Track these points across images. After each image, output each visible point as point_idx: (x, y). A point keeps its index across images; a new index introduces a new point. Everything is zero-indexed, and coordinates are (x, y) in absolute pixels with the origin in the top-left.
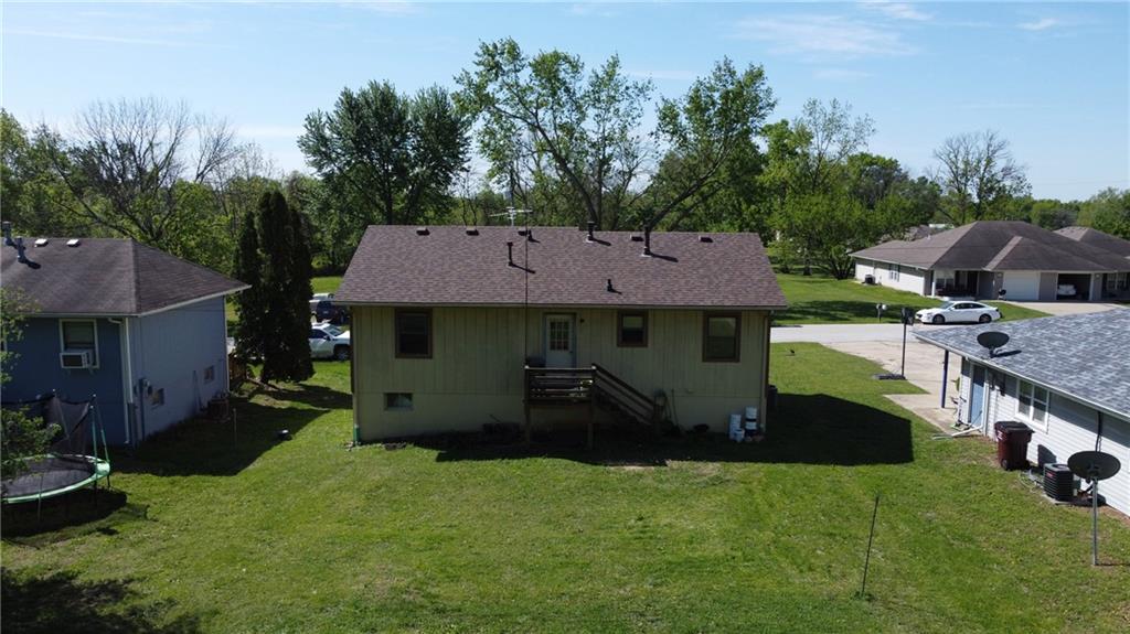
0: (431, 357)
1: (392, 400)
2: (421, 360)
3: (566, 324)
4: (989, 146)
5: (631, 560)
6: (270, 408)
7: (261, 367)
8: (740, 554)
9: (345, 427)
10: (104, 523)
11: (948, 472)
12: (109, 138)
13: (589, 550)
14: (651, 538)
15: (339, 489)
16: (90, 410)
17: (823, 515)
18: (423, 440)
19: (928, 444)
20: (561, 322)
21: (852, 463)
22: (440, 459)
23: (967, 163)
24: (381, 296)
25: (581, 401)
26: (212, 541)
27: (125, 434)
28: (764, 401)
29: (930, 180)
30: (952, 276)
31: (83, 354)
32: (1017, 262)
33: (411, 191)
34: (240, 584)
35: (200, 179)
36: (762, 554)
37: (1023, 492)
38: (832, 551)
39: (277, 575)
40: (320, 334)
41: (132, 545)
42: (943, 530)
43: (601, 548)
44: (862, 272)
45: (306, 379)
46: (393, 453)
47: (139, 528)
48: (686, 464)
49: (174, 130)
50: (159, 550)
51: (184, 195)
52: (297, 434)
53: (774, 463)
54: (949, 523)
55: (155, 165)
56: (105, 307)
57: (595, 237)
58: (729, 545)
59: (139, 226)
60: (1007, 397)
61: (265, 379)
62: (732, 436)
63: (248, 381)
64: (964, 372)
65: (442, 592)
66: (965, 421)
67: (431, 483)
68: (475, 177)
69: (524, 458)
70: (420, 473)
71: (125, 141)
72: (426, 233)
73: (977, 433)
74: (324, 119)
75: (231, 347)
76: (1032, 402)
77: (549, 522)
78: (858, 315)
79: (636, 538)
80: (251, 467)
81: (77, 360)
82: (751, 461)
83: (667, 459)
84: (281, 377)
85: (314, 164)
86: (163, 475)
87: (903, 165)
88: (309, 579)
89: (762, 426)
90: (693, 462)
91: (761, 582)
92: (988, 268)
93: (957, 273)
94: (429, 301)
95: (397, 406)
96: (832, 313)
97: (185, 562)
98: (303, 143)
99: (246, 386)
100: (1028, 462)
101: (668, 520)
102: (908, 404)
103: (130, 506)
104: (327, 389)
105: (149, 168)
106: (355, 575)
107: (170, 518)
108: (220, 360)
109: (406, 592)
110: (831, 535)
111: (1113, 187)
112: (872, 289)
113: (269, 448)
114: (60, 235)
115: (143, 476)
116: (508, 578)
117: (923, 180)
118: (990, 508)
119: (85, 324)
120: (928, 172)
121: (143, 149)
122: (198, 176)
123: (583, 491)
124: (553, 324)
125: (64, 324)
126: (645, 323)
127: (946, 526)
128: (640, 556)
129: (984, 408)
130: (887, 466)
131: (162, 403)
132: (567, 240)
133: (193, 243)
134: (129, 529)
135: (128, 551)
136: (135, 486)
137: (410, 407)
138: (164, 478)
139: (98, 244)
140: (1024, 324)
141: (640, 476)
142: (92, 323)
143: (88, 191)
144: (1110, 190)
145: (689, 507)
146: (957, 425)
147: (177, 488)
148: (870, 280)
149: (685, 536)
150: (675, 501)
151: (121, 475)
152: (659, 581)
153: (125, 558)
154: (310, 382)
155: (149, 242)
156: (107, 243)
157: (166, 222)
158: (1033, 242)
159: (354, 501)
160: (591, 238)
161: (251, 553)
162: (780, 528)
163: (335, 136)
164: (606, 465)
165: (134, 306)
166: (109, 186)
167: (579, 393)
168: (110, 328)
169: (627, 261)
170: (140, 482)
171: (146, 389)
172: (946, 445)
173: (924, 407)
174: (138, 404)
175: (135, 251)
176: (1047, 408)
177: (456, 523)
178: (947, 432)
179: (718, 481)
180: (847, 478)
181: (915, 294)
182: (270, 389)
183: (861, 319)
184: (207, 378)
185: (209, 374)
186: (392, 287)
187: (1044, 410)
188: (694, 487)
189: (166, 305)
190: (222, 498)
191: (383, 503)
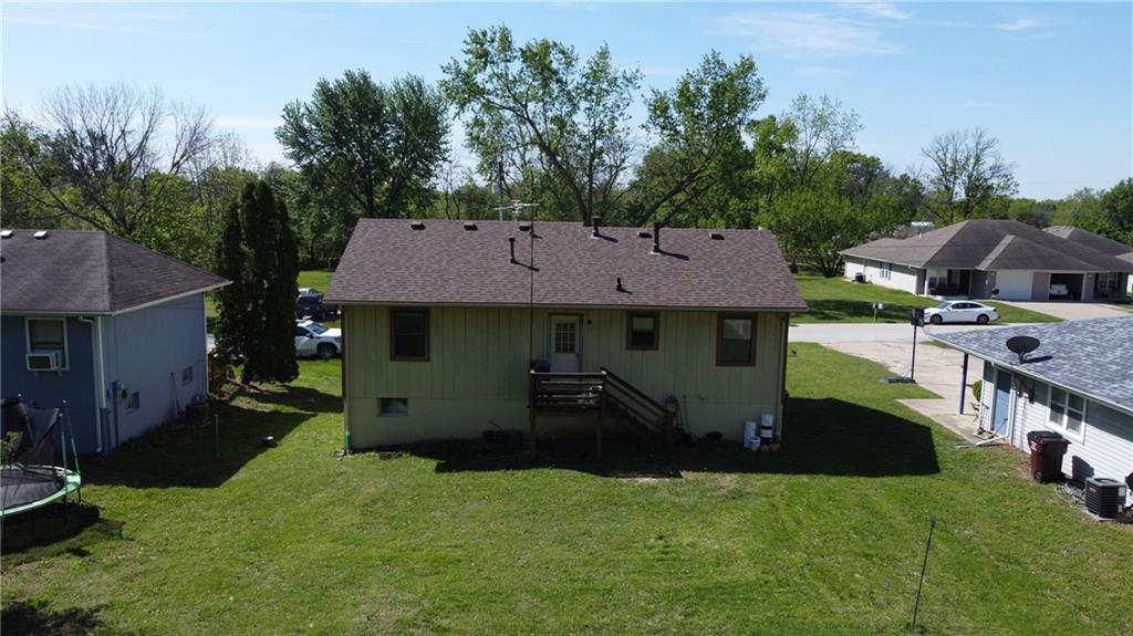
0: (428, 360)
1: (386, 405)
2: (418, 364)
3: (573, 326)
4: (978, 144)
5: (656, 585)
6: (253, 412)
7: (242, 367)
8: (772, 578)
9: (334, 434)
10: (74, 542)
11: (979, 485)
12: (78, 125)
13: (608, 574)
14: (674, 559)
15: (331, 503)
16: (59, 418)
17: (856, 533)
18: (420, 448)
19: (953, 453)
20: (568, 323)
21: (877, 475)
22: (439, 469)
23: (955, 161)
24: (376, 295)
25: (590, 409)
26: (195, 564)
27: (96, 442)
28: (781, 408)
29: (912, 177)
30: (945, 275)
31: (51, 355)
32: (1010, 261)
33: (393, 184)
34: (227, 616)
35: (175, 169)
36: (796, 578)
37: (1063, 507)
38: (871, 574)
39: (268, 605)
40: (304, 332)
41: (106, 568)
42: (985, 549)
43: (621, 571)
44: (851, 270)
45: (291, 381)
46: (388, 463)
47: (113, 549)
48: (701, 476)
49: (148, 117)
50: (136, 575)
51: (160, 185)
52: (283, 440)
53: (795, 474)
54: (988, 541)
55: (128, 154)
56: (76, 305)
57: (600, 233)
58: (760, 566)
59: (112, 218)
60: (1036, 404)
61: (246, 380)
62: (746, 445)
63: (228, 382)
64: (987, 377)
65: (453, 624)
66: (987, 427)
67: (431, 496)
68: (458, 170)
69: (529, 468)
70: (419, 485)
71: (96, 130)
72: (421, 227)
73: (1002, 442)
74: (302, 110)
75: (211, 345)
76: (1066, 411)
77: (562, 542)
78: (852, 315)
79: (658, 560)
80: (234, 478)
81: (45, 362)
82: (770, 472)
83: (682, 470)
84: (264, 378)
85: (293, 156)
86: (139, 487)
87: (886, 162)
88: (305, 609)
89: (778, 434)
90: (709, 474)
91: (800, 612)
92: (982, 267)
93: (950, 272)
94: (426, 300)
95: (391, 412)
96: (827, 312)
97: (164, 588)
98: (280, 135)
99: (226, 388)
100: (1063, 475)
101: (690, 540)
102: (924, 409)
103: (104, 521)
104: (314, 391)
105: (121, 157)
106: (355, 606)
107: (146, 536)
108: (199, 361)
109: (414, 625)
110: (867, 556)
111: (1089, 187)
112: (864, 288)
113: (253, 456)
114: (27, 227)
115: (117, 488)
116: (524, 607)
117: (905, 178)
118: (1031, 525)
119: (54, 323)
120: (910, 171)
121: (115, 138)
122: (174, 166)
123: (596, 507)
124: (558, 326)
125: (30, 322)
126: (656, 324)
127: (987, 545)
128: (665, 580)
129: (1010, 416)
130: (913, 478)
131: (137, 407)
132: (570, 235)
133: (168, 236)
134: (103, 550)
135: (101, 576)
136: (110, 499)
137: (406, 413)
138: (140, 490)
139: (67, 236)
140: (1051, 328)
141: (655, 488)
142: (62, 322)
143: (55, 181)
144: (1086, 190)
145: (711, 524)
146: (980, 433)
147: (154, 502)
148: (860, 278)
149: (710, 558)
150: (695, 517)
151: (93, 487)
152: (690, 610)
153: (98, 584)
154: (295, 383)
155: (122, 235)
156: (77, 235)
157: (140, 214)
158: (1025, 240)
159: (347, 518)
160: (596, 235)
161: (239, 578)
162: (811, 548)
163: (314, 127)
164: (618, 477)
165: (107, 304)
166: (78, 177)
167: (588, 399)
168: (80, 327)
169: (635, 258)
170: (114, 495)
171: (120, 392)
172: (971, 454)
173: (941, 413)
174: (111, 409)
175: (108, 244)
176: (1084, 418)
177: (461, 542)
178: (971, 441)
179: (737, 495)
180: (872, 491)
181: (907, 293)
182: (252, 391)
183: (857, 318)
184: (185, 378)
185: (187, 375)
186: (386, 285)
187: (1081, 420)
188: (714, 501)
189: (141, 302)
190: (204, 513)
191: (381, 520)
